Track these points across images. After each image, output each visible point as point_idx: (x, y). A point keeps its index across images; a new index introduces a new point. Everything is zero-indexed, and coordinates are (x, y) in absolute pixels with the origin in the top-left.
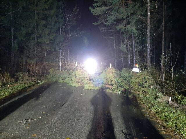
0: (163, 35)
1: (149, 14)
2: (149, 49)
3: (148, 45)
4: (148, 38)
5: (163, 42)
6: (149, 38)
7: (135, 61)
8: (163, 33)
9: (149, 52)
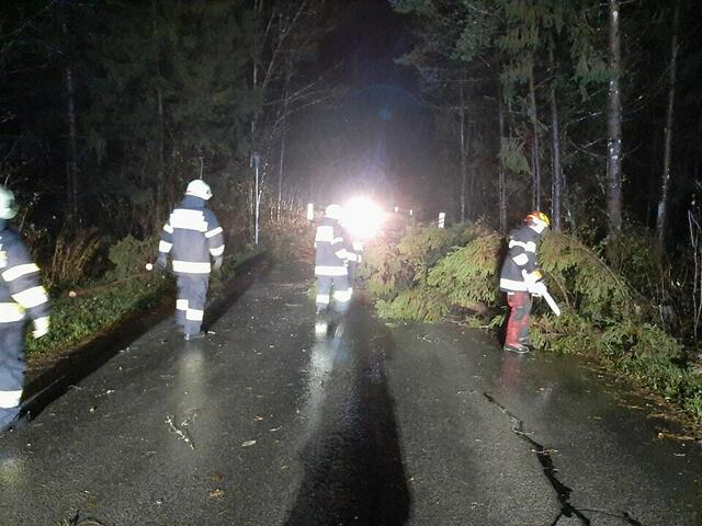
0: (671, 101)
1: (615, 14)
2: (616, 157)
3: (613, 141)
4: (612, 111)
5: (669, 131)
6: (616, 114)
7: (561, 207)
8: (672, 93)
9: (615, 171)
